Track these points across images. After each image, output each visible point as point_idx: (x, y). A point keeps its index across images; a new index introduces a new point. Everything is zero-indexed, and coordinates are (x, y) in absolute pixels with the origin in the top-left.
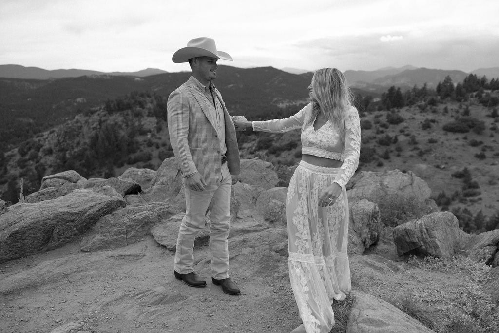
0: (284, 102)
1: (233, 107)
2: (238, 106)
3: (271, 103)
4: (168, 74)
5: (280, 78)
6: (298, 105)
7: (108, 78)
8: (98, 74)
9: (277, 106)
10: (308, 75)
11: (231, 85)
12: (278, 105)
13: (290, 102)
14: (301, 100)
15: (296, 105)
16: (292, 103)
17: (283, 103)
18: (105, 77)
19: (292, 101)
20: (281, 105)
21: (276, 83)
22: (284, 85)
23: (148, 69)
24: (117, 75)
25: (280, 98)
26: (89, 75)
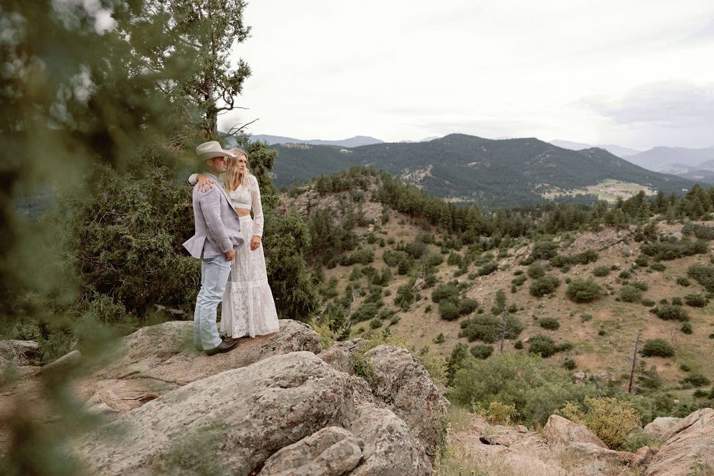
0: (551, 190)
1: (474, 194)
2: (482, 193)
3: (533, 191)
4: (385, 145)
5: (548, 156)
6: (574, 196)
7: (307, 147)
8: (295, 143)
9: (540, 196)
10: (592, 152)
11: (474, 163)
12: (543, 195)
13: (562, 191)
14: (579, 189)
15: (571, 196)
16: (565, 193)
17: (549, 192)
18: (302, 147)
19: (564, 190)
20: (546, 196)
21: (541, 162)
22: (554, 166)
23: (357, 137)
24: (317, 144)
25: (546, 185)
26: (282, 143)
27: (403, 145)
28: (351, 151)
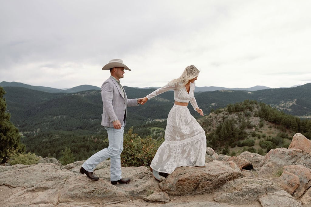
4: (271, 89)
8: (225, 89)
18: (229, 91)
23: (257, 86)
24: (237, 90)
26: (220, 90)
27: (281, 89)
28: (253, 93)
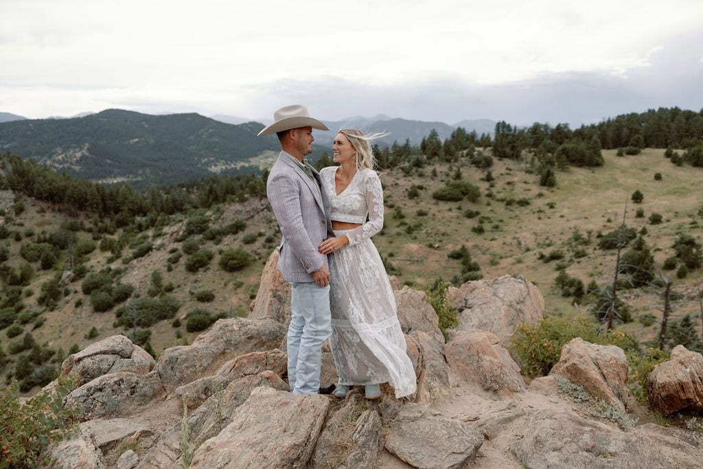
0: (218, 164)
1: (140, 172)
2: (148, 171)
3: (199, 166)
4: (28, 121)
5: (211, 130)
6: (238, 168)
9: (207, 170)
10: (250, 126)
11: (137, 140)
12: (210, 169)
13: (227, 164)
14: (243, 161)
15: (236, 168)
16: (230, 165)
17: (216, 166)
19: (229, 162)
20: (213, 169)
21: (205, 136)
22: (217, 140)
25: (211, 159)
